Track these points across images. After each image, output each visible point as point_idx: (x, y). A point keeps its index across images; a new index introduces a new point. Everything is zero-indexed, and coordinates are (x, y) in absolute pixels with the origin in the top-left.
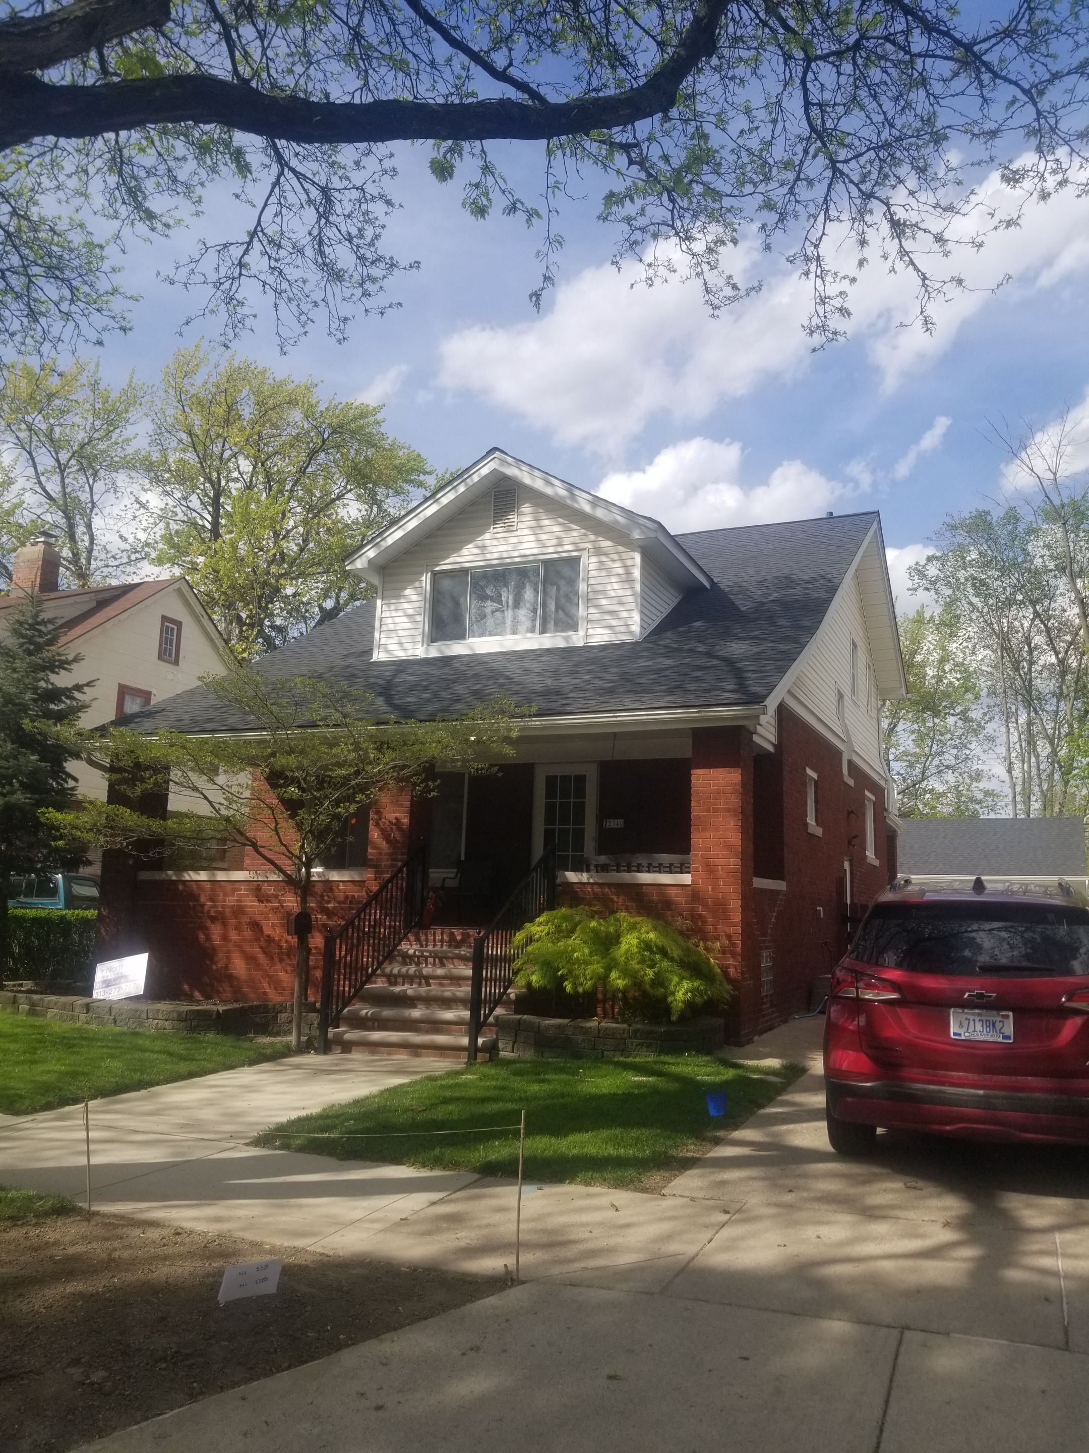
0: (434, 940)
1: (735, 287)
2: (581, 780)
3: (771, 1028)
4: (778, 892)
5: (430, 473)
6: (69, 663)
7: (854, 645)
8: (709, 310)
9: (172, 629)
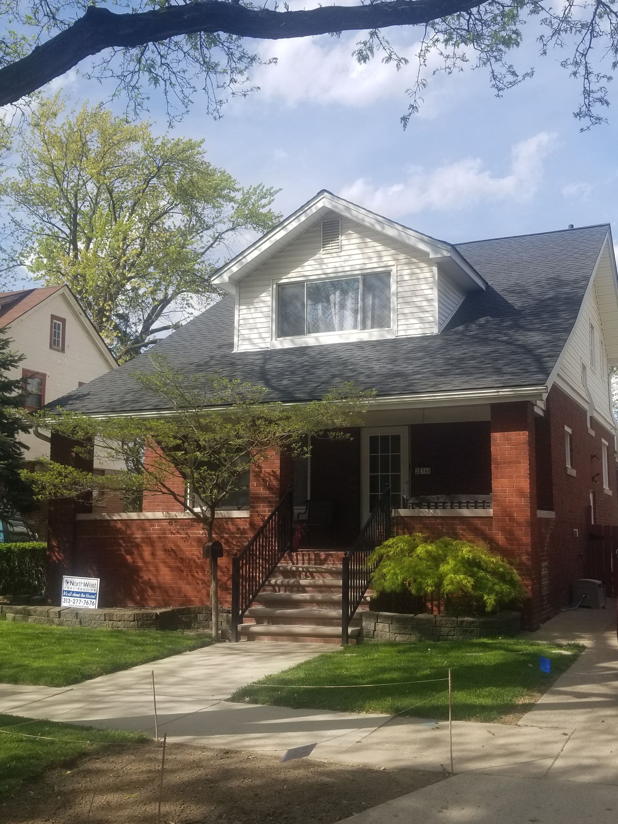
0: (303, 560)
1: (514, 74)
2: (396, 439)
3: (548, 619)
4: (550, 519)
5: (238, 190)
6: (16, 361)
7: (592, 327)
8: (496, 91)
9: (59, 325)
